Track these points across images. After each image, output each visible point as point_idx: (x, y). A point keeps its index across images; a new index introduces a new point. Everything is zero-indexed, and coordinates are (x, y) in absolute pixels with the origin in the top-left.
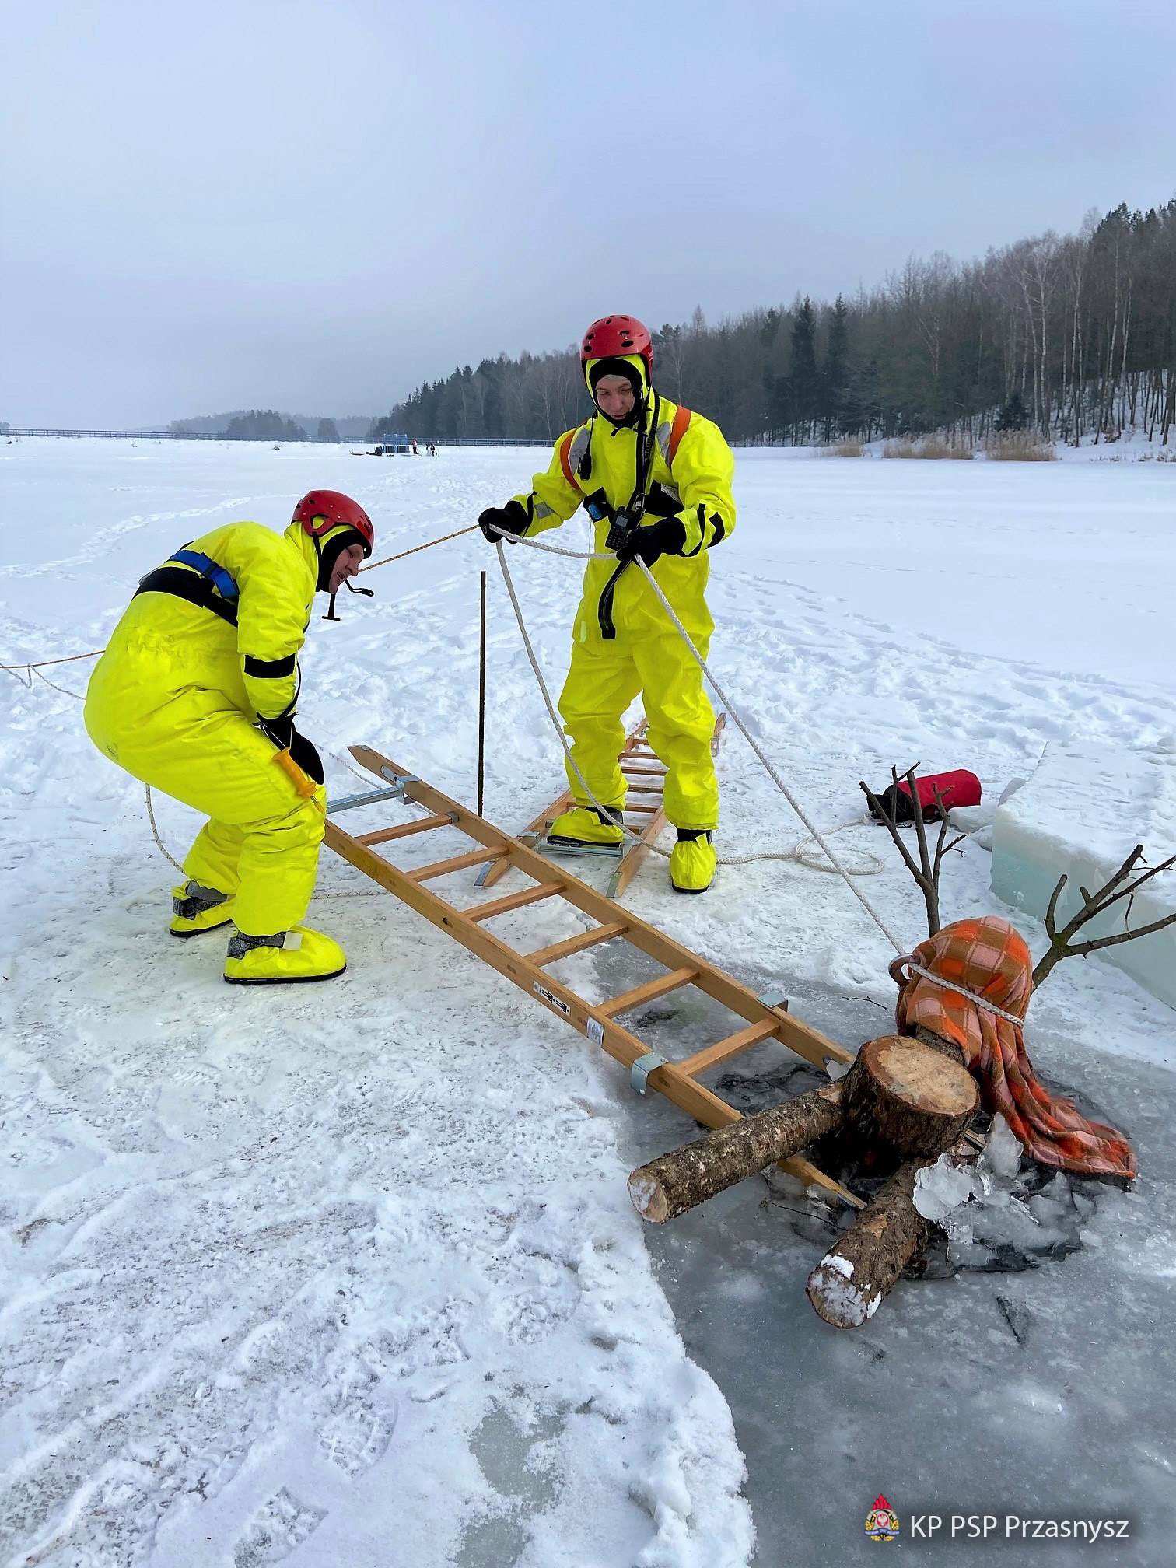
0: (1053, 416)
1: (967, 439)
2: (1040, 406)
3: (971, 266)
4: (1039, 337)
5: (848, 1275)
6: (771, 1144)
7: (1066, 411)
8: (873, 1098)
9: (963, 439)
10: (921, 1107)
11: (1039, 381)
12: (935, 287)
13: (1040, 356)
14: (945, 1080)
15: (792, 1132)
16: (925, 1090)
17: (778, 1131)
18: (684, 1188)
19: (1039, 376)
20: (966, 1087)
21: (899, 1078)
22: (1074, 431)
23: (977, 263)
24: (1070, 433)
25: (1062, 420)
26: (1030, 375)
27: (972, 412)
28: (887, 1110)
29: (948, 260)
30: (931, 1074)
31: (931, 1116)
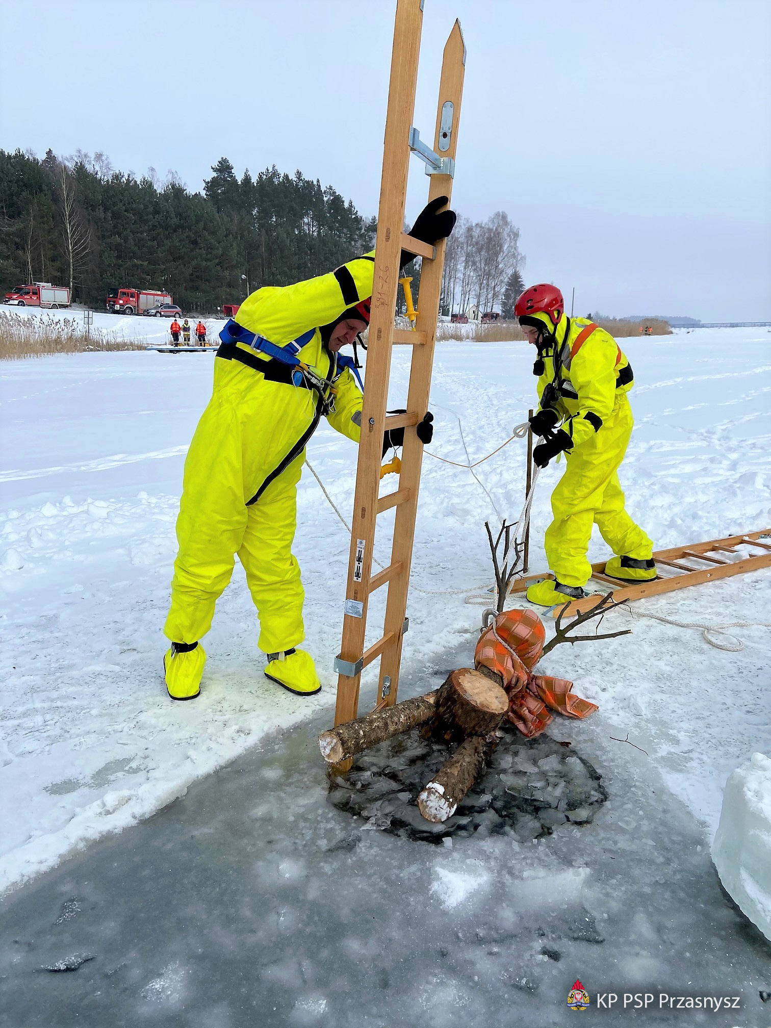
5: (442, 793)
6: (398, 723)
8: (454, 702)
10: (480, 707)
14: (492, 694)
15: (409, 717)
16: (482, 699)
17: (402, 716)
18: (351, 743)
20: (503, 699)
21: (470, 691)
28: (462, 708)
30: (486, 691)
31: (485, 713)
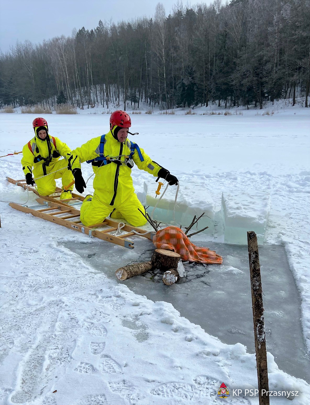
0: (74, 99)
1: (48, 107)
2: (69, 96)
3: (38, 46)
4: (65, 72)
7: (77, 97)
9: (47, 107)
11: (68, 87)
12: (27, 53)
13: (66, 78)
19: (67, 85)
22: (81, 104)
23: (40, 45)
24: (80, 104)
25: (77, 100)
26: (64, 85)
27: (48, 97)
29: (30, 43)
